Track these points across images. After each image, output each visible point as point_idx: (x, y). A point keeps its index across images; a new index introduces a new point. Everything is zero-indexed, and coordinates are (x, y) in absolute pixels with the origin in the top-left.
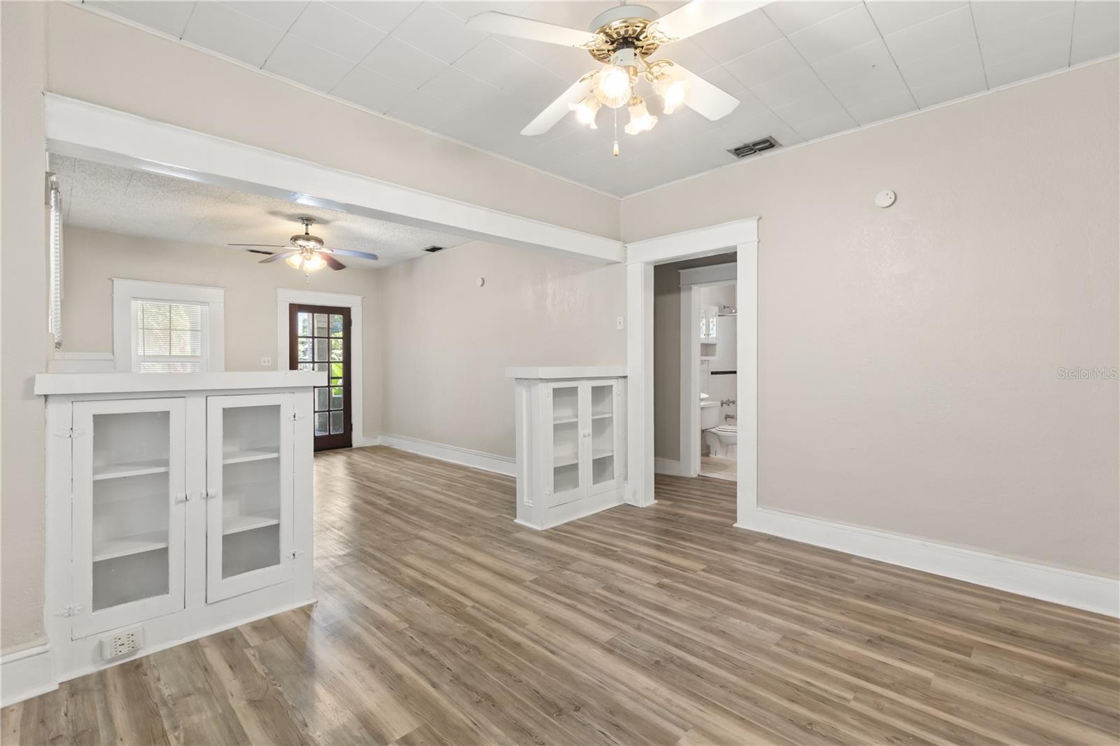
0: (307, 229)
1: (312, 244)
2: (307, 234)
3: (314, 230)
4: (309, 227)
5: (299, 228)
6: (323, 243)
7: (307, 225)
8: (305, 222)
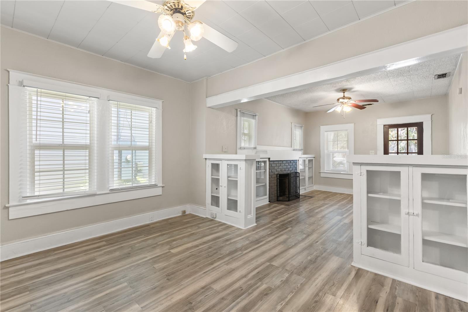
0: (344, 94)
1: (346, 100)
2: (344, 96)
3: (347, 94)
4: (345, 93)
5: (341, 95)
6: (351, 98)
7: (344, 92)
8: (343, 91)
